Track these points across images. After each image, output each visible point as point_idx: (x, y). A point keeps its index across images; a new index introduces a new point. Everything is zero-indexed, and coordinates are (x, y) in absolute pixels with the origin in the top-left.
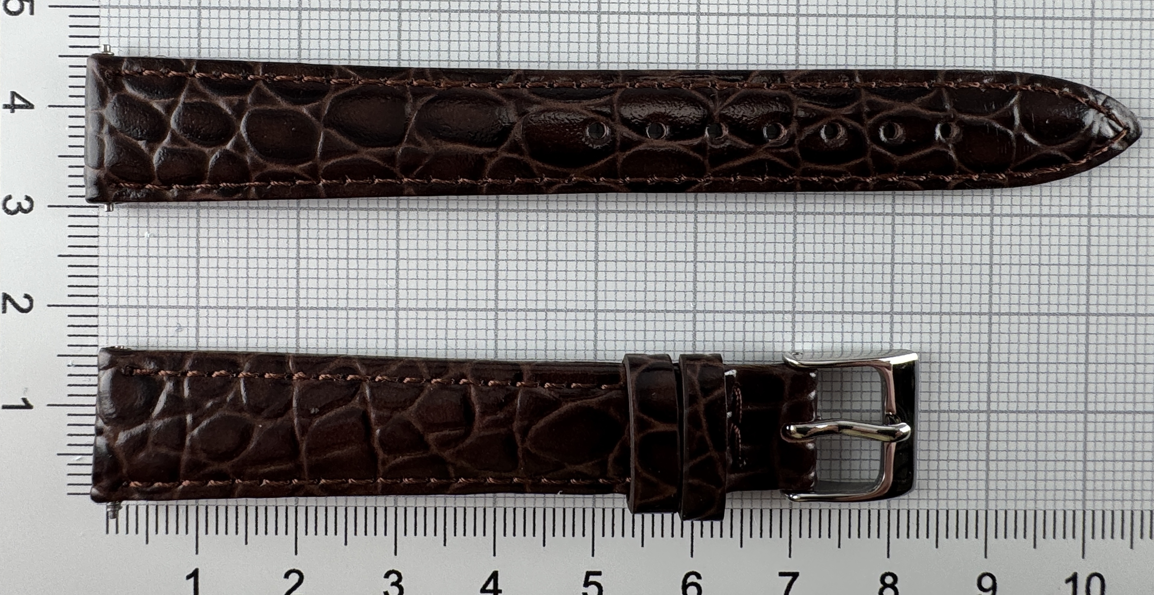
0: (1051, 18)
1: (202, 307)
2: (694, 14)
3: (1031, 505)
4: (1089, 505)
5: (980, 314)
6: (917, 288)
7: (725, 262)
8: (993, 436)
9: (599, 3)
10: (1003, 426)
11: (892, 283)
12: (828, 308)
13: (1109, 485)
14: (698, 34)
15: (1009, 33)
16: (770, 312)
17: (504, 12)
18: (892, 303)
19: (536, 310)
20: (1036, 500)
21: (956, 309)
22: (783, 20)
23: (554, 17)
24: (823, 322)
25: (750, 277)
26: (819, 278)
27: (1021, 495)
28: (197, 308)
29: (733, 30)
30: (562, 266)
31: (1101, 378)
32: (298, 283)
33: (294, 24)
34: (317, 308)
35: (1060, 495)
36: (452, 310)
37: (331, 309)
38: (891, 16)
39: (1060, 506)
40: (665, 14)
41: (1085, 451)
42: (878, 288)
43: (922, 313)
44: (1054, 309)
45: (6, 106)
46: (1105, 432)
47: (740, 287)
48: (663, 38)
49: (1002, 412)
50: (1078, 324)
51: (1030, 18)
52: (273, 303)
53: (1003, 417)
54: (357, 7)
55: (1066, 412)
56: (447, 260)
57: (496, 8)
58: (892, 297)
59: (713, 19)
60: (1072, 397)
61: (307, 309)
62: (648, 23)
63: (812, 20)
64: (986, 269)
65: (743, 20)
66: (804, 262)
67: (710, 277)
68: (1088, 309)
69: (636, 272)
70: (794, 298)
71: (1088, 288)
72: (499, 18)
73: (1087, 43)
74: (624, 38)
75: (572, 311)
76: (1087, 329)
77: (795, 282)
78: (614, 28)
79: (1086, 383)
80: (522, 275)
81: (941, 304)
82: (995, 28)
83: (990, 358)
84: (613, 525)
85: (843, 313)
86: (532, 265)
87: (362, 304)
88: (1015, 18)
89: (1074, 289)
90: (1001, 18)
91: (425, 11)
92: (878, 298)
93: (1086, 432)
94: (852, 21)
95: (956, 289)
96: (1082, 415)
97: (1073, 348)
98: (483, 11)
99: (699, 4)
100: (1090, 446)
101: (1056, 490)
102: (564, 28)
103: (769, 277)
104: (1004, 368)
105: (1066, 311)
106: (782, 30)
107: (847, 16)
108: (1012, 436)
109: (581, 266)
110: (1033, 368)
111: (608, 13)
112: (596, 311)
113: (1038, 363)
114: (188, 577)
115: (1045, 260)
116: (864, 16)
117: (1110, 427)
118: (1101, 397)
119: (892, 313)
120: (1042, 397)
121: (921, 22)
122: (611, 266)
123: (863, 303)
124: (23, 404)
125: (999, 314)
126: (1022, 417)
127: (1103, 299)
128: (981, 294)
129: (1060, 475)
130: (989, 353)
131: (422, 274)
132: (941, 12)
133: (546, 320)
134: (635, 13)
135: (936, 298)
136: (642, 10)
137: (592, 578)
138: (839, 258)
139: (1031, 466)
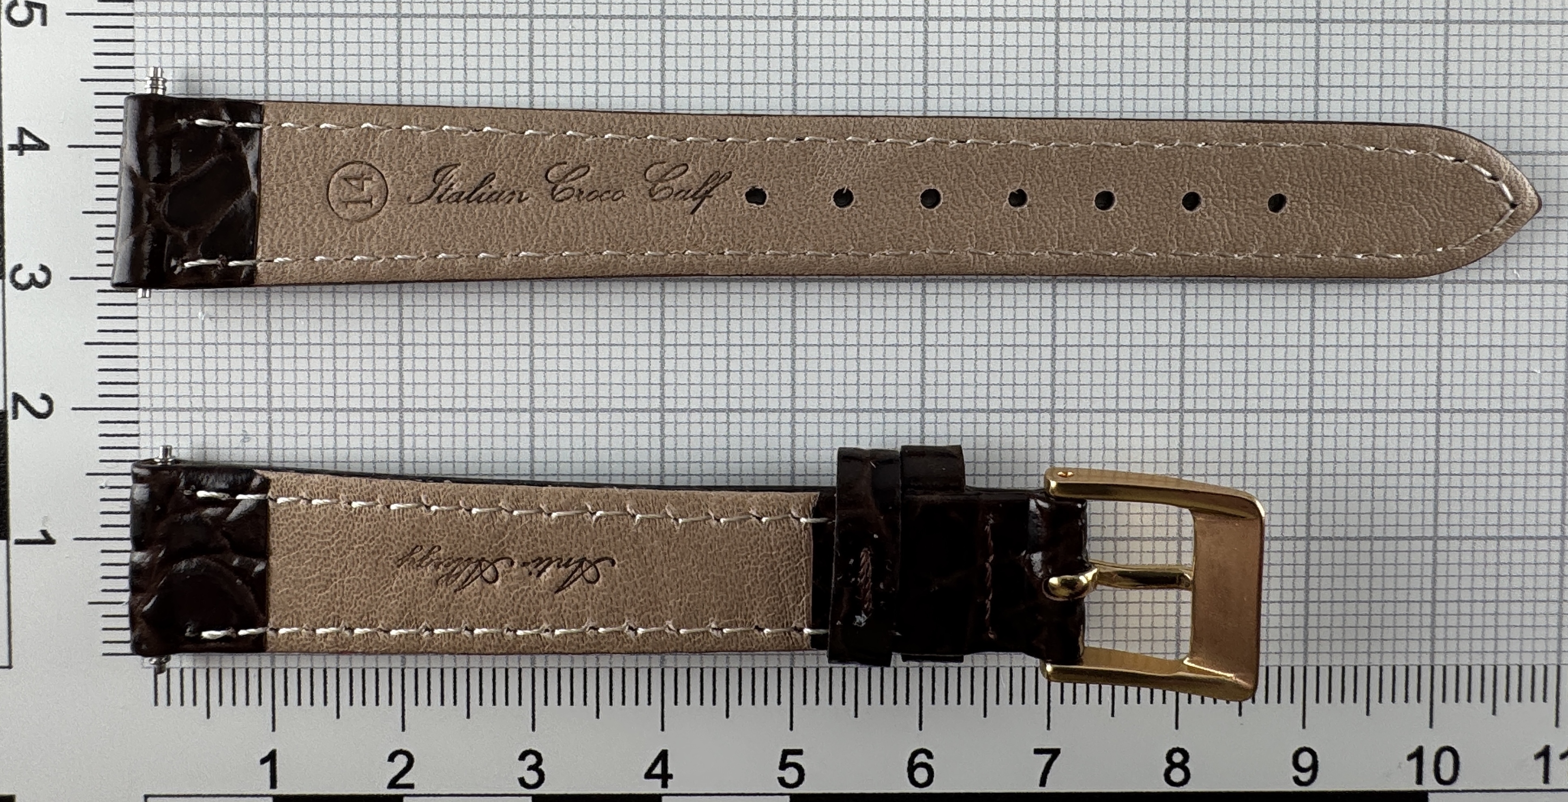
0: (1392, 22)
1: (276, 410)
2: (920, 19)
3: (1363, 660)
4: (1439, 660)
5: (1297, 411)
6: (1214, 379)
7: (963, 345)
8: (1314, 571)
9: (795, 5)
10: (1327, 558)
11: (1182, 372)
12: (1098, 405)
13: (1465, 633)
14: (926, 45)
15: (1337, 41)
16: (1022, 411)
17: (669, 17)
18: (1182, 397)
19: (715, 411)
20: (1369, 653)
21: (1266, 404)
22: (1038, 26)
23: (736, 25)
24: (1091, 424)
25: (996, 365)
26: (1085, 366)
27: (1350, 646)
28: (270, 410)
29: (972, 39)
30: (748, 352)
31: (1456, 494)
32: (401, 376)
33: (392, 36)
34: (426, 410)
35: (1401, 646)
36: (604, 410)
37: (444, 410)
38: (1181, 20)
39: (1401, 660)
40: (882, 18)
41: (1434, 590)
42: (1163, 379)
43: (1221, 411)
44: (1393, 405)
45: (12, 147)
46: (1460, 564)
47: (982, 378)
48: (880, 52)
49: (1326, 539)
50: (1425, 423)
51: (1364, 22)
52: (368, 403)
53: (1327, 545)
54: (475, 12)
55: (1410, 539)
56: (597, 345)
57: (658, 13)
58: (1182, 390)
59: (946, 26)
60: (1417, 520)
61: (414, 410)
62: (861, 31)
63: (1077, 26)
64: (1305, 353)
65: (986, 26)
66: (1066, 345)
67: (943, 365)
68: (1438, 403)
69: (845, 359)
70: (1053, 392)
71: (1439, 377)
72: (663, 25)
73: (1440, 54)
74: (827, 51)
75: (761, 411)
76: (1438, 430)
77: (1054, 372)
78: (815, 39)
79: (1436, 501)
80: (695, 365)
81: (1246, 398)
82: (1318, 34)
83: (1310, 469)
84: (817, 689)
85: (1117, 411)
86: (709, 352)
87: (486, 404)
88: (1344, 21)
89: (1420, 379)
90: (1325, 21)
91: (565, 17)
92: (1163, 392)
93: (1435, 563)
94: (1129, 27)
95: (1266, 378)
96: (1431, 543)
97: (1418, 456)
98: (640, 17)
99: (926, 5)
100: (1441, 583)
101: (1395, 640)
102: (749, 38)
103: (1021, 366)
104: (1328, 481)
105: (1410, 407)
106: (1037, 40)
107: (1122, 20)
108: (1339, 571)
109: (774, 352)
110: (1367, 481)
111: (807, 18)
112: (793, 411)
113: (1373, 475)
114: (263, 761)
115: (1382, 340)
116: (1145, 20)
117: (1467, 558)
118: (1455, 519)
119: (1182, 411)
120: (1378, 520)
121: (1220, 27)
122: (813, 352)
123: (1144, 398)
124: (42, 537)
125: (1323, 411)
126: (1352, 545)
127: (1458, 392)
128: (1298, 385)
129: (1401, 621)
130: (1309, 461)
131: (565, 365)
132: (1246, 14)
133: (728, 423)
134: (842, 18)
135: (1240, 391)
136: (851, 15)
137: (790, 759)
138: (1112, 340)
139: (1364, 608)
